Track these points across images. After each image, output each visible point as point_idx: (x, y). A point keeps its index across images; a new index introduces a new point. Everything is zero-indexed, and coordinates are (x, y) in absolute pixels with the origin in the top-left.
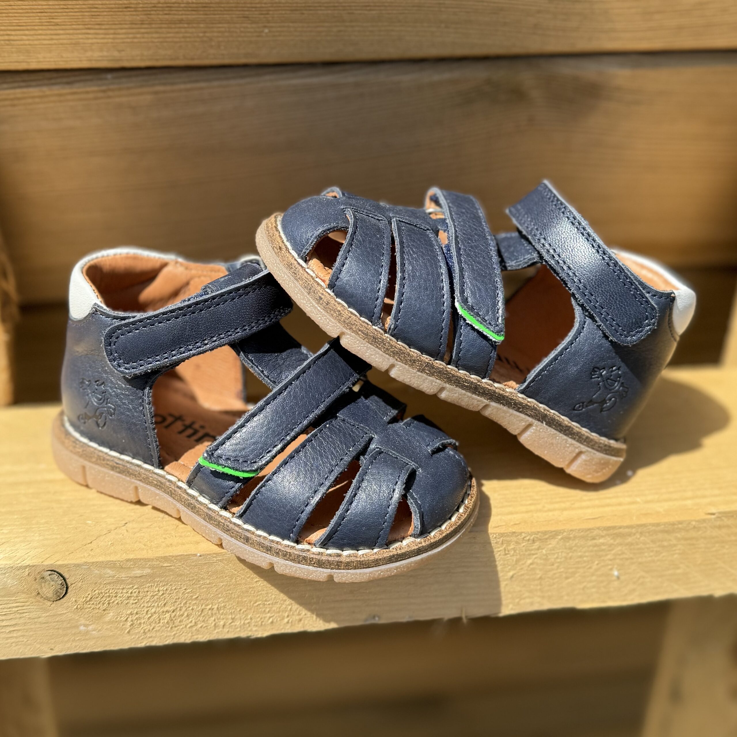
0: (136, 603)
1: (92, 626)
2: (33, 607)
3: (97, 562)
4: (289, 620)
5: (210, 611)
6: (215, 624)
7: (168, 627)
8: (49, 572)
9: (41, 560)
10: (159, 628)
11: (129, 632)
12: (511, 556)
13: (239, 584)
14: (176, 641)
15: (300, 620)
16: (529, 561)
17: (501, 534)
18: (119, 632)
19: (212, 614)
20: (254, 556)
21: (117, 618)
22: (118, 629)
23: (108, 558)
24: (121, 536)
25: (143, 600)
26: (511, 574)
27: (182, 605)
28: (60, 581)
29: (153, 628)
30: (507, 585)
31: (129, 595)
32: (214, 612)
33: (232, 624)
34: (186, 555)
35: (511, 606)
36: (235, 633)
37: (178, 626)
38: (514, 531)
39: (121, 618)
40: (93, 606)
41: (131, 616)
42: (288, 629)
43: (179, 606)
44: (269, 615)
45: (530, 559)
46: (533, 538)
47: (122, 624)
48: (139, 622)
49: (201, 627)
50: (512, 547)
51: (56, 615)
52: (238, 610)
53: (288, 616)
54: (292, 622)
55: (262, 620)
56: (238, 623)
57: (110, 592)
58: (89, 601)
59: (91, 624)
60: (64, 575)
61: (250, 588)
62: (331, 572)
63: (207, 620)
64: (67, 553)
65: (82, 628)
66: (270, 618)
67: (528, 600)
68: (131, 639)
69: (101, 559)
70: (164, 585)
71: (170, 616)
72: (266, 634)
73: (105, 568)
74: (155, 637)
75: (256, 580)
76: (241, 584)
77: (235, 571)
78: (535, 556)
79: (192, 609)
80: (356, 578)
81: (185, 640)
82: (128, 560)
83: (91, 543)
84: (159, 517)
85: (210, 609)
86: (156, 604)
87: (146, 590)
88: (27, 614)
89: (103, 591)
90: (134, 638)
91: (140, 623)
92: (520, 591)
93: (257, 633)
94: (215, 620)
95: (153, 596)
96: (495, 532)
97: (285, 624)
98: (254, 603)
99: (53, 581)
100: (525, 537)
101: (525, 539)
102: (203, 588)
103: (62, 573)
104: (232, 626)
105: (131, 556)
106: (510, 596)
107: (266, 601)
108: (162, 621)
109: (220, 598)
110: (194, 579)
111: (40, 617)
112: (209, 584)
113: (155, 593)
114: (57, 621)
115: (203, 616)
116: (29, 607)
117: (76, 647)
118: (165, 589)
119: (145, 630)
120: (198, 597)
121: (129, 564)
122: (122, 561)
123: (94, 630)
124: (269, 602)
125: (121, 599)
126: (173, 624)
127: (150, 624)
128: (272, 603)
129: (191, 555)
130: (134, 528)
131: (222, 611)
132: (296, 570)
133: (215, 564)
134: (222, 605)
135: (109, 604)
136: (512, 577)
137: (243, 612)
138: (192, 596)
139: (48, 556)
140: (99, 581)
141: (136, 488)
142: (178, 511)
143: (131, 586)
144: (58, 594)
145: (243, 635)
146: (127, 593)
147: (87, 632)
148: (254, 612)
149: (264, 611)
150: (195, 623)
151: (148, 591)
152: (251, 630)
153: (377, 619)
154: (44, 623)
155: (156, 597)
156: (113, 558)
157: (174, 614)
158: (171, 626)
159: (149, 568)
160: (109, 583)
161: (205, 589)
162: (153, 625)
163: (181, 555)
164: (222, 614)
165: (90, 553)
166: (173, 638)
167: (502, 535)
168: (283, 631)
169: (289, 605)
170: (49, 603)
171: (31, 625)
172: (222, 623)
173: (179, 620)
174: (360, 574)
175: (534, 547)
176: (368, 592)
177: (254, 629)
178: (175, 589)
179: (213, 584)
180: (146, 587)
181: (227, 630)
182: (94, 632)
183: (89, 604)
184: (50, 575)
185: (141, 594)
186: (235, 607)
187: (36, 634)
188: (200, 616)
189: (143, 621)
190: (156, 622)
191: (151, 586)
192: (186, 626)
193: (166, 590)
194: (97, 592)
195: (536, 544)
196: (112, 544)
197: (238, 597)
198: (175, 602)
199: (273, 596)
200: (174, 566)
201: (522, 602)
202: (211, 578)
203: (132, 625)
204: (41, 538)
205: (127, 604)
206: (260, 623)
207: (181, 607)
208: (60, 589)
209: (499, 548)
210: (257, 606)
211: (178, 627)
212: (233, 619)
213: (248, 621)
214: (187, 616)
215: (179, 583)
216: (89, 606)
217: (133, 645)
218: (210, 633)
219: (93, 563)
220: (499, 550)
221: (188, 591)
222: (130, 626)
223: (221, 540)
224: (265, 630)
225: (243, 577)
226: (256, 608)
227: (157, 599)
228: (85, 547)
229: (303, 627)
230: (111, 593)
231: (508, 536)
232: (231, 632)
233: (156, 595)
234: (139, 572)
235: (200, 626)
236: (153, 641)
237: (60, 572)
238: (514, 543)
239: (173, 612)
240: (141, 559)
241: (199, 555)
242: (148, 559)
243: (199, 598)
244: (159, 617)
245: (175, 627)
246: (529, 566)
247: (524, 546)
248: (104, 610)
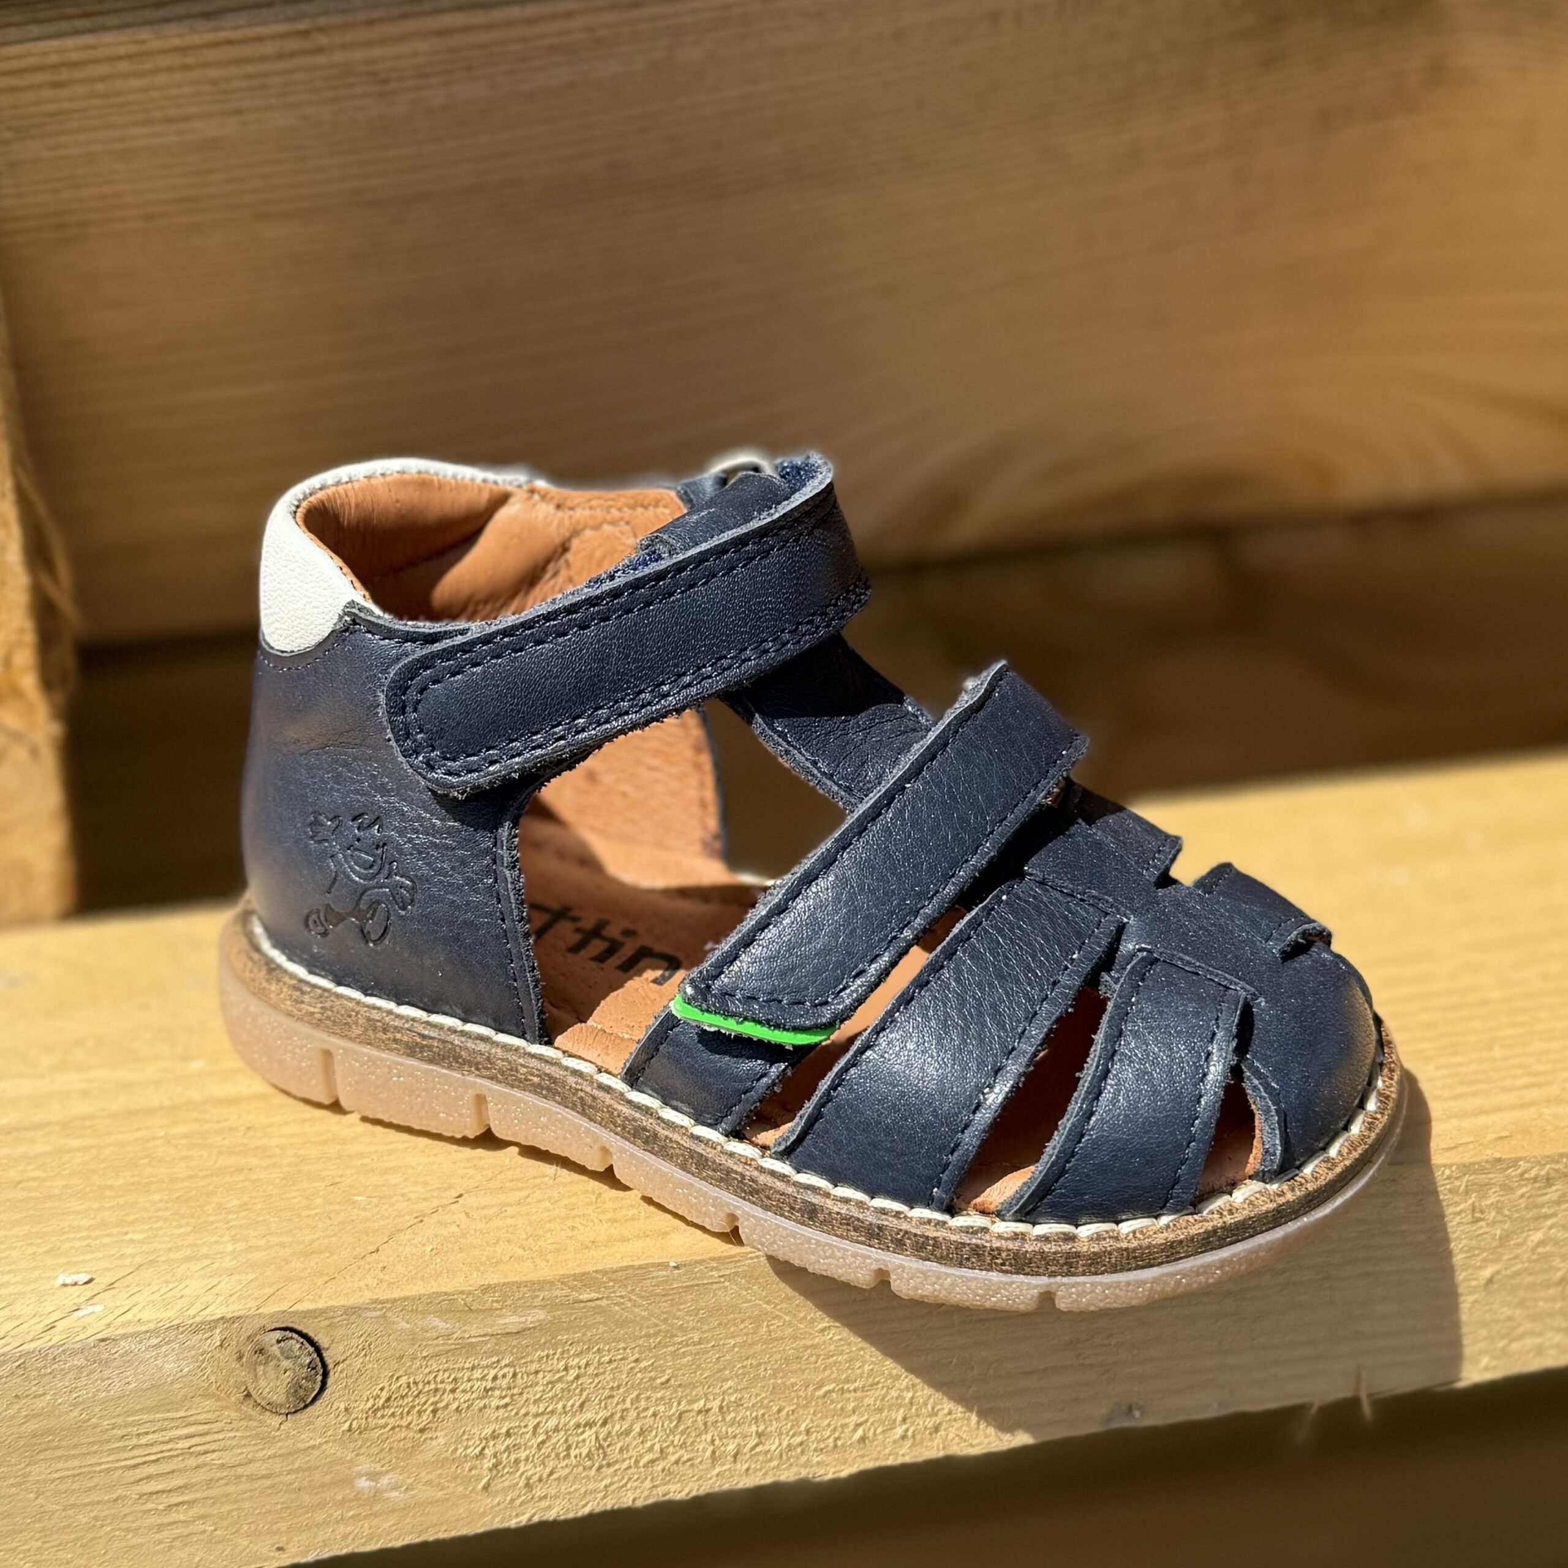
0: (506, 1405)
1: (391, 1475)
2: (232, 1434)
3: (405, 1299)
4: (907, 1431)
5: (699, 1418)
6: (714, 1452)
7: (591, 1468)
8: (278, 1335)
9: (253, 1304)
10: (567, 1471)
11: (486, 1488)
12: (1488, 1225)
13: (776, 1339)
14: (609, 1504)
15: (937, 1429)
16: (1538, 1236)
17: (1464, 1166)
18: (460, 1489)
19: (705, 1424)
20: (833, 1256)
21: (456, 1450)
22: (459, 1481)
23: (433, 1287)
24: (454, 1229)
25: (525, 1396)
26: (1487, 1272)
27: (628, 1405)
28: (307, 1357)
29: (551, 1473)
30: (1476, 1301)
31: (489, 1385)
32: (711, 1419)
33: (758, 1449)
34: (640, 1267)
35: (1485, 1360)
36: (766, 1474)
37: (616, 1462)
38: (1498, 1155)
39: (466, 1448)
40: (392, 1421)
41: (492, 1443)
42: (903, 1455)
43: (619, 1407)
44: (854, 1419)
45: (1537, 1229)
46: (1548, 1173)
47: (467, 1466)
48: (513, 1457)
49: (677, 1462)
50: (1492, 1199)
51: (295, 1453)
52: (775, 1409)
53: (904, 1420)
54: (913, 1436)
55: (837, 1435)
56: (772, 1445)
57: (439, 1379)
58: (383, 1407)
59: (387, 1472)
60: (316, 1339)
61: (806, 1348)
62: (1050, 1285)
63: (693, 1443)
64: (320, 1281)
65: (363, 1483)
66: (858, 1425)
67: (1528, 1342)
68: (492, 1507)
69: (416, 1289)
70: (581, 1352)
71: (597, 1438)
72: (846, 1472)
73: (425, 1313)
74: (556, 1497)
75: (820, 1326)
76: (782, 1339)
77: (768, 1303)
78: (1549, 1223)
79: (655, 1415)
80: (1117, 1296)
81: (634, 1500)
82: (486, 1289)
83: (377, 1250)
84: (544, 1176)
85: (700, 1412)
86: (560, 1406)
87: (534, 1367)
88: (214, 1455)
89: (419, 1378)
90: (499, 1504)
91: (517, 1461)
92: (1510, 1318)
93: (822, 1472)
94: (713, 1441)
95: (552, 1383)
96: (1449, 1162)
97: (895, 1442)
98: (815, 1390)
99: (287, 1358)
100: (1525, 1172)
101: (1526, 1176)
102: (684, 1354)
103: (311, 1334)
104: (757, 1454)
105: (494, 1278)
106: (1484, 1332)
107: (847, 1381)
108: (573, 1453)
109: (726, 1380)
110: (660, 1331)
111: (250, 1462)
112: (699, 1343)
113: (558, 1376)
114: (298, 1470)
115: (682, 1433)
116: (221, 1436)
117: (345, 1537)
118: (584, 1361)
119: (528, 1479)
120: (668, 1380)
121: (489, 1299)
122: (469, 1293)
123: (396, 1488)
124: (856, 1384)
125: (467, 1397)
126: (604, 1459)
127: (543, 1463)
128: (863, 1387)
129: (653, 1265)
130: (483, 1208)
131: (732, 1415)
132: (952, 1284)
133: (715, 1286)
134: (733, 1399)
135: (434, 1412)
136: (1490, 1281)
137: (788, 1414)
138: (653, 1379)
139: (268, 1291)
140: (411, 1351)
141: (480, 1100)
142: (606, 1151)
143: (495, 1359)
144: (302, 1393)
145: (787, 1475)
146: (483, 1378)
147: (376, 1495)
148: (814, 1414)
149: (842, 1409)
150: (662, 1451)
151: (537, 1372)
152: (807, 1464)
153: (1137, 1414)
154: (263, 1477)
155: (559, 1386)
156: (445, 1285)
157: (604, 1432)
158: (597, 1464)
159: (543, 1307)
160: (437, 1355)
161: (689, 1358)
162: (551, 1465)
163: (627, 1268)
164: (731, 1425)
165: (381, 1276)
166: (605, 1497)
167: (1466, 1169)
168: (890, 1462)
169: (907, 1389)
170: (276, 1420)
171: (226, 1484)
172: (731, 1447)
173: (619, 1446)
174: (1128, 1284)
175: (1546, 1198)
176: (1113, 1342)
177: (815, 1460)
178: (610, 1362)
179: (708, 1342)
180: (532, 1362)
181: (745, 1467)
182: (394, 1494)
183: (383, 1416)
184: (279, 1342)
185: (519, 1381)
186: (766, 1401)
187: (238, 1509)
188: (672, 1432)
189: (523, 1455)
190: (557, 1455)
191: (548, 1356)
192: (637, 1462)
193: (587, 1365)
194: (404, 1380)
195: (1554, 1188)
196: (435, 1251)
197: (774, 1376)
198: (611, 1397)
199: (867, 1368)
200: (608, 1298)
201: (1515, 1346)
202: (705, 1327)
203: (495, 1466)
204: (240, 1245)
205: (481, 1410)
206: (831, 1440)
207: (623, 1411)
208: (306, 1378)
209: (1457, 1204)
210: (824, 1396)
211: (617, 1467)
212: (759, 1435)
213: (799, 1439)
214: (642, 1432)
215: (622, 1345)
216: (383, 1421)
217: (497, 1524)
218: (700, 1478)
219: (395, 1301)
220: (1458, 1209)
221: (644, 1364)
222: (490, 1470)
223: (733, 1218)
224: (845, 1462)
225: (788, 1318)
226: (820, 1402)
227: (563, 1390)
228: (362, 1263)
229: (944, 1448)
230: (442, 1382)
231: (1482, 1171)
232: (756, 1470)
233: (560, 1380)
234: (515, 1319)
235: (673, 1458)
236: (549, 1508)
237: (305, 1331)
238: (1497, 1189)
239: (604, 1424)
240: (519, 1285)
241: (672, 1264)
242: (539, 1282)
243: (672, 1382)
244: (566, 1441)
245: (609, 1465)
246: (1534, 1250)
247: (1522, 1196)
248: (422, 1431)
